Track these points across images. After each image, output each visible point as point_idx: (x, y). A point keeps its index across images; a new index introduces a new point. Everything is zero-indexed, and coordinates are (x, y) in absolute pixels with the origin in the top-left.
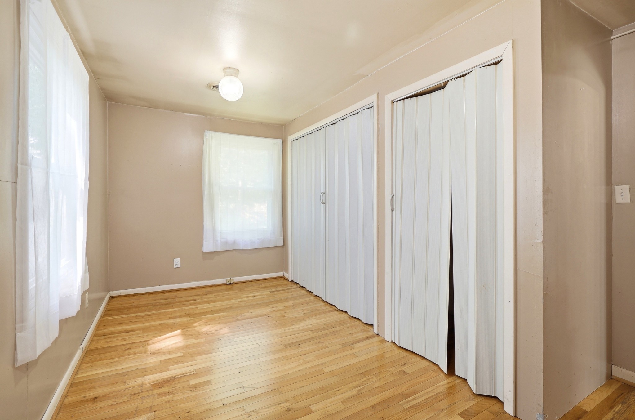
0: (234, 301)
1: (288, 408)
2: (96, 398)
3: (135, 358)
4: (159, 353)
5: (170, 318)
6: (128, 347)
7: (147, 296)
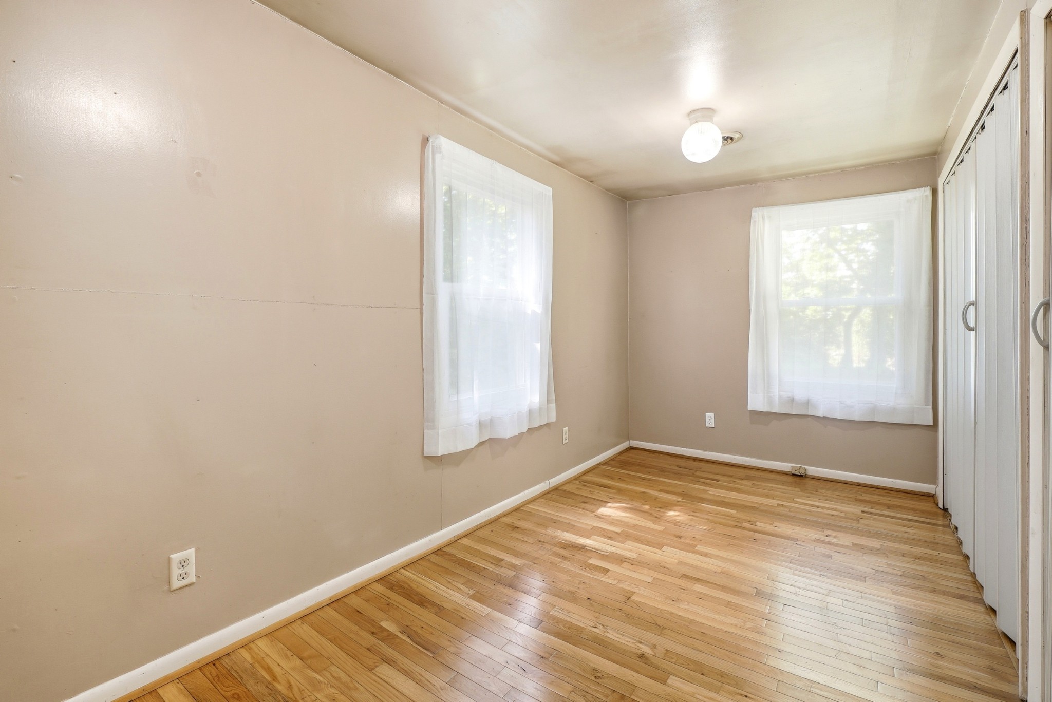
0: (772, 501)
1: (643, 654)
2: (517, 528)
3: (580, 513)
4: (603, 518)
5: (661, 491)
6: (586, 500)
7: (668, 457)
